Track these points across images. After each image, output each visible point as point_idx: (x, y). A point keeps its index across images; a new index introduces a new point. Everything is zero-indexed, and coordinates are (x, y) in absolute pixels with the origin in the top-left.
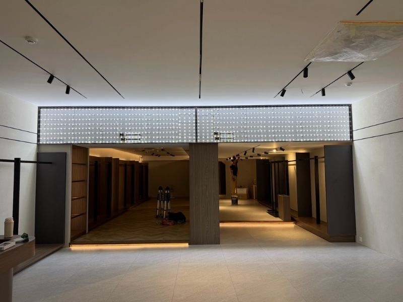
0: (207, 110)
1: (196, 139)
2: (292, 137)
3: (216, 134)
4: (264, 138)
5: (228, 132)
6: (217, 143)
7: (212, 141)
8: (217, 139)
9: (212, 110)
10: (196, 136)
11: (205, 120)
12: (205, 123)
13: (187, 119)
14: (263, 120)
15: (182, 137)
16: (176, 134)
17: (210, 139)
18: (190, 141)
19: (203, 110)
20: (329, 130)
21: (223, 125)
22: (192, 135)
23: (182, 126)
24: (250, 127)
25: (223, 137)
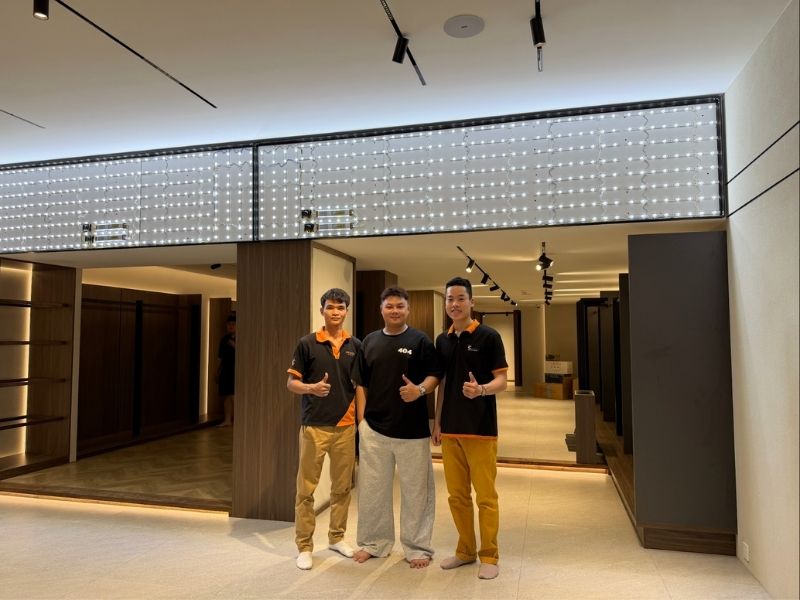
0: (285, 150)
1: (255, 232)
2: (520, 215)
3: (306, 214)
4: (438, 222)
5: (337, 208)
6: (309, 240)
7: (296, 235)
8: (309, 228)
9: (296, 148)
10: (256, 223)
11: (279, 177)
12: (279, 187)
13: (234, 180)
14: (436, 167)
15: (222, 226)
16: (206, 221)
17: (293, 230)
18: (239, 237)
19: (273, 150)
20: (643, 187)
21: (324, 189)
22: (244, 222)
23: (222, 198)
24: (398, 192)
25: (327, 224)
